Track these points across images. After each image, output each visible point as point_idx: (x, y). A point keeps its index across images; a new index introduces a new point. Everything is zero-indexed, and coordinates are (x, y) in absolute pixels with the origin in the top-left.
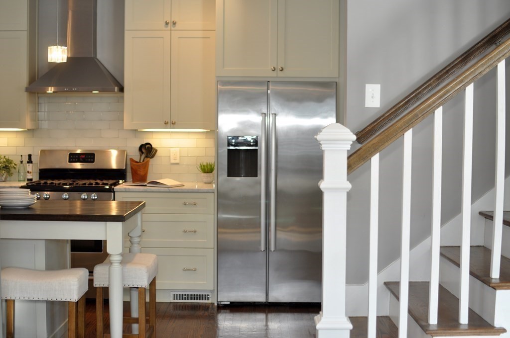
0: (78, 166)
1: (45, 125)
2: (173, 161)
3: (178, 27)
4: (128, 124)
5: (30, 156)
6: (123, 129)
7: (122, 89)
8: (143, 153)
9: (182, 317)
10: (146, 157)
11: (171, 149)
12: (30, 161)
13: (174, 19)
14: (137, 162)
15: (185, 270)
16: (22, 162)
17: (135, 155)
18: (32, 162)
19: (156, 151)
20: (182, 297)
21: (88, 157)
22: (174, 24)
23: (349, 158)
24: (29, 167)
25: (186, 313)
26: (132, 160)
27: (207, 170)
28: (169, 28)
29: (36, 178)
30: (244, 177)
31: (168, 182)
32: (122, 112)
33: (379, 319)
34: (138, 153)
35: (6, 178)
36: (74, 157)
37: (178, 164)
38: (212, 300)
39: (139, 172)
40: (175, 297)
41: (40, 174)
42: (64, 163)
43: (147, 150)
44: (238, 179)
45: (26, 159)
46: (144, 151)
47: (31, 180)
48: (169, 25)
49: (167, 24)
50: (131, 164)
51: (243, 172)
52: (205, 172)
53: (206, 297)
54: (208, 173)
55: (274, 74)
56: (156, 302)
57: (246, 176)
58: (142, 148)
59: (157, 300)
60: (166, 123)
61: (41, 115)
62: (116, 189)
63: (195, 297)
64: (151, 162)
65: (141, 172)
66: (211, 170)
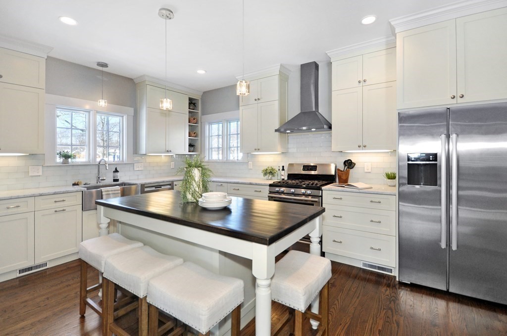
1: (291, 151)
2: (366, 171)
3: (367, 83)
4: (334, 148)
5: (283, 167)
6: (331, 151)
7: (330, 127)
8: (346, 165)
10: (348, 168)
11: (365, 163)
13: (365, 78)
14: (342, 171)
15: (372, 248)
16: (279, 170)
17: (341, 167)
18: (284, 170)
19: (355, 164)
20: (370, 267)
21: (313, 168)
22: (365, 81)
24: (283, 173)
25: (370, 277)
26: (339, 170)
27: (391, 177)
29: (286, 178)
30: (423, 185)
31: (360, 185)
32: (331, 142)
34: (343, 166)
35: (271, 178)
36: (306, 168)
37: (370, 172)
38: (394, 274)
39: (342, 177)
40: (364, 265)
41: (288, 176)
42: (300, 171)
43: (349, 164)
44: (417, 187)
45: (281, 168)
46: (347, 164)
47: (284, 179)
48: (362, 83)
49: (359, 82)
50: (338, 173)
51: (422, 181)
52: (389, 179)
54: (392, 179)
55: (454, 101)
57: (425, 184)
58: (346, 162)
60: (359, 147)
61: (290, 146)
62: (323, 188)
63: (380, 268)
64: (351, 171)
65: (344, 177)
66: (394, 178)
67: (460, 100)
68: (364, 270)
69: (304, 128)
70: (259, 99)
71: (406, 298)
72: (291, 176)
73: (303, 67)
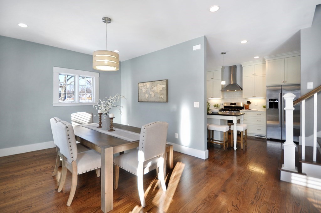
0: (233, 106)
1: (226, 98)
2: (255, 105)
3: (256, 75)
4: (244, 97)
6: (242, 98)
7: (242, 90)
9: (256, 140)
11: (255, 102)
12: (222, 105)
13: (255, 73)
15: (258, 129)
16: (220, 105)
17: (246, 104)
19: (251, 103)
20: (257, 136)
21: (235, 104)
22: (255, 74)
23: (294, 102)
24: (222, 106)
25: (257, 139)
27: (264, 107)
28: (254, 75)
29: (223, 108)
31: (253, 109)
32: (242, 95)
33: (306, 147)
34: (247, 103)
35: (217, 108)
36: (232, 104)
37: (257, 106)
38: (265, 137)
40: (255, 135)
42: (229, 105)
43: (249, 103)
44: (272, 109)
49: (253, 74)
50: (245, 106)
51: (274, 107)
53: (264, 137)
55: (283, 83)
56: (247, 136)
57: (275, 108)
58: (247, 102)
59: (247, 135)
60: (253, 97)
61: (225, 96)
62: (240, 110)
63: (260, 136)
64: (250, 105)
65: (247, 107)
66: (265, 107)
67: (285, 83)
68: (255, 137)
69: (228, 90)
70: (213, 79)
71: (269, 144)
72: (225, 107)
73: (230, 67)
